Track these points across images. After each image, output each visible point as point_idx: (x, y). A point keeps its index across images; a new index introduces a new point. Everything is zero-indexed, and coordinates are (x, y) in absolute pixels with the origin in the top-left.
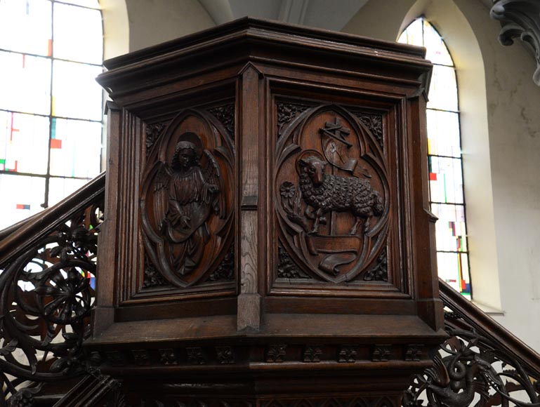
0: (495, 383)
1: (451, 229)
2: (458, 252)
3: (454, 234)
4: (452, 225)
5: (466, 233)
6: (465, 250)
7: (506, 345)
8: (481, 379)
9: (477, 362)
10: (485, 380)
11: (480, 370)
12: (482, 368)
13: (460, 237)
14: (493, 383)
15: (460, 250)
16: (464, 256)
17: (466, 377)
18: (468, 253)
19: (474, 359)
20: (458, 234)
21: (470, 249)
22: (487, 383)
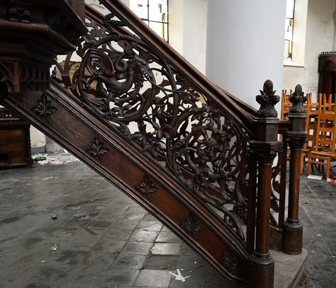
0: (148, 75)
1: (159, 9)
2: (162, 22)
3: (161, 12)
4: (160, 6)
5: (168, 12)
6: (166, 22)
7: (158, 48)
8: (138, 72)
9: (136, 60)
10: (141, 73)
11: (138, 66)
12: (139, 64)
13: (164, 14)
14: (147, 75)
15: (164, 21)
16: (166, 25)
17: (128, 70)
18: (168, 23)
19: (134, 58)
20: (163, 12)
21: (169, 22)
22: (142, 75)
